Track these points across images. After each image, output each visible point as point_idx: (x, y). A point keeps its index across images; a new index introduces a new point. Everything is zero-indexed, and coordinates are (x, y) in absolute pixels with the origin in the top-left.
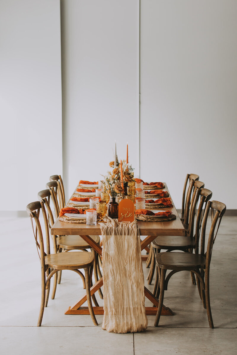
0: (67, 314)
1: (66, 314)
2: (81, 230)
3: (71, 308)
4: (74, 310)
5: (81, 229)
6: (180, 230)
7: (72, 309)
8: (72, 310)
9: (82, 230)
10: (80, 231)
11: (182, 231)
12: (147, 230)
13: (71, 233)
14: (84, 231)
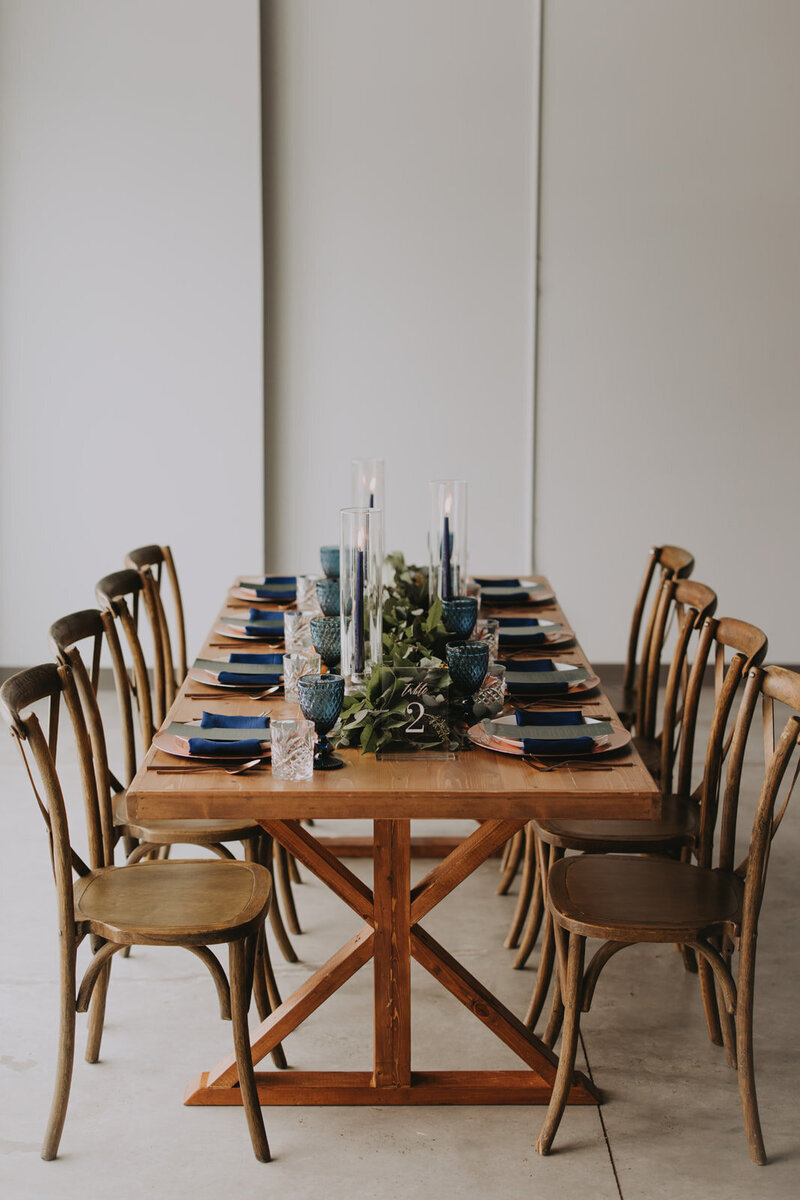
0: (193, 1103)
1: (189, 1104)
2: (246, 797)
3: (209, 1083)
4: (221, 1087)
5: (249, 797)
6: (643, 796)
7: (214, 1084)
8: (215, 1087)
9: (252, 797)
10: (244, 801)
11: (650, 802)
12: (509, 799)
13: (205, 811)
14: (256, 802)
